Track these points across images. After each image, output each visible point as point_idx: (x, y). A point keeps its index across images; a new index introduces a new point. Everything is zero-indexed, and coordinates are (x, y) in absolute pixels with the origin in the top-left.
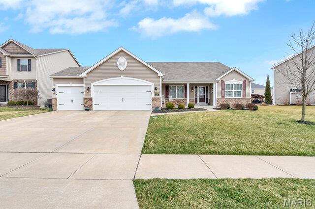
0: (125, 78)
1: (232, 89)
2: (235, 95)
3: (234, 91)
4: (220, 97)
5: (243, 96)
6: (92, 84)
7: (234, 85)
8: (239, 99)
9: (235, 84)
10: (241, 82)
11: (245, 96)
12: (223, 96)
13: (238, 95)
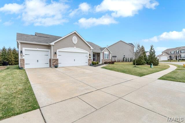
0: (76, 48)
3: (106, 56)
4: (103, 59)
6: (58, 50)
8: (108, 60)
10: (108, 53)
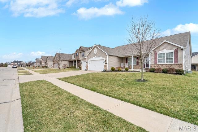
0: (96, 57)
1: (164, 57)
2: (167, 62)
3: (165, 58)
4: (154, 64)
5: (175, 62)
6: (88, 60)
7: (165, 54)
8: (170, 64)
9: (167, 53)
10: (173, 51)
11: (177, 62)
12: (156, 62)
13: (170, 62)
